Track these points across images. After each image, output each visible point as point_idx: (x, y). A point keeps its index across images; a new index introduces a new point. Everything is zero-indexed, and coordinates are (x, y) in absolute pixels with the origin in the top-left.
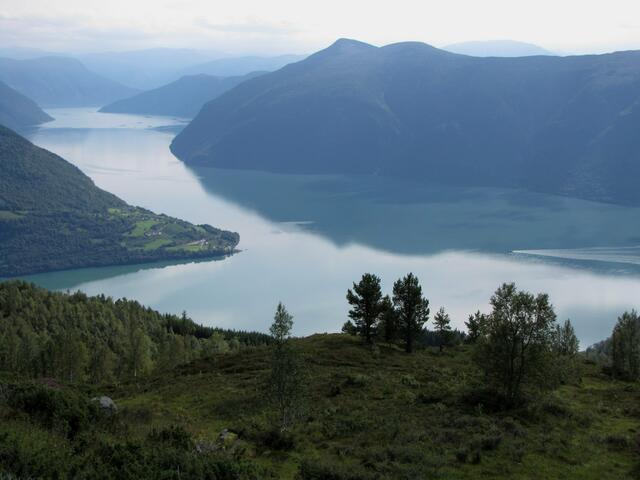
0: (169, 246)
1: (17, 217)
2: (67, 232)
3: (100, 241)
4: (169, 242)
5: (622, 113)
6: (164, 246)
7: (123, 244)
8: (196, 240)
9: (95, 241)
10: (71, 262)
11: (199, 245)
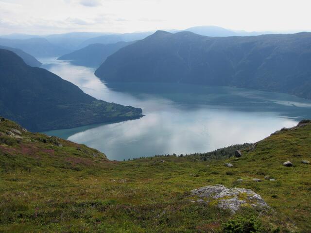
0: (120, 114)
1: (67, 107)
2: (84, 112)
3: (96, 114)
4: (120, 113)
5: (268, 58)
6: (119, 115)
7: (104, 115)
8: (129, 112)
9: (94, 114)
10: (88, 122)
11: (130, 114)
